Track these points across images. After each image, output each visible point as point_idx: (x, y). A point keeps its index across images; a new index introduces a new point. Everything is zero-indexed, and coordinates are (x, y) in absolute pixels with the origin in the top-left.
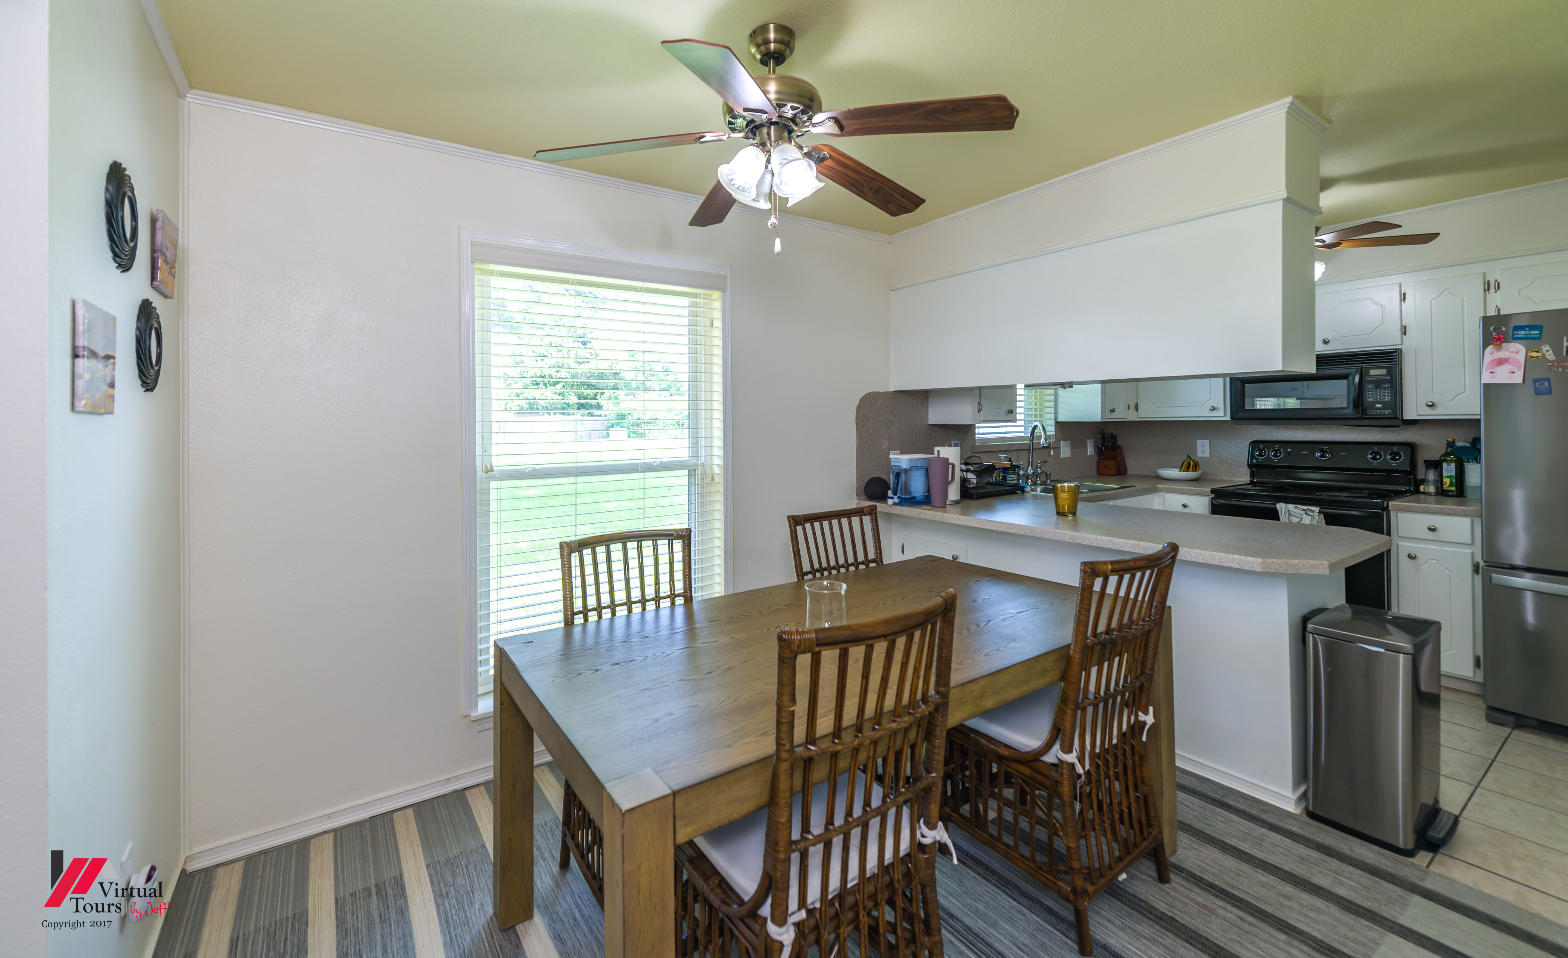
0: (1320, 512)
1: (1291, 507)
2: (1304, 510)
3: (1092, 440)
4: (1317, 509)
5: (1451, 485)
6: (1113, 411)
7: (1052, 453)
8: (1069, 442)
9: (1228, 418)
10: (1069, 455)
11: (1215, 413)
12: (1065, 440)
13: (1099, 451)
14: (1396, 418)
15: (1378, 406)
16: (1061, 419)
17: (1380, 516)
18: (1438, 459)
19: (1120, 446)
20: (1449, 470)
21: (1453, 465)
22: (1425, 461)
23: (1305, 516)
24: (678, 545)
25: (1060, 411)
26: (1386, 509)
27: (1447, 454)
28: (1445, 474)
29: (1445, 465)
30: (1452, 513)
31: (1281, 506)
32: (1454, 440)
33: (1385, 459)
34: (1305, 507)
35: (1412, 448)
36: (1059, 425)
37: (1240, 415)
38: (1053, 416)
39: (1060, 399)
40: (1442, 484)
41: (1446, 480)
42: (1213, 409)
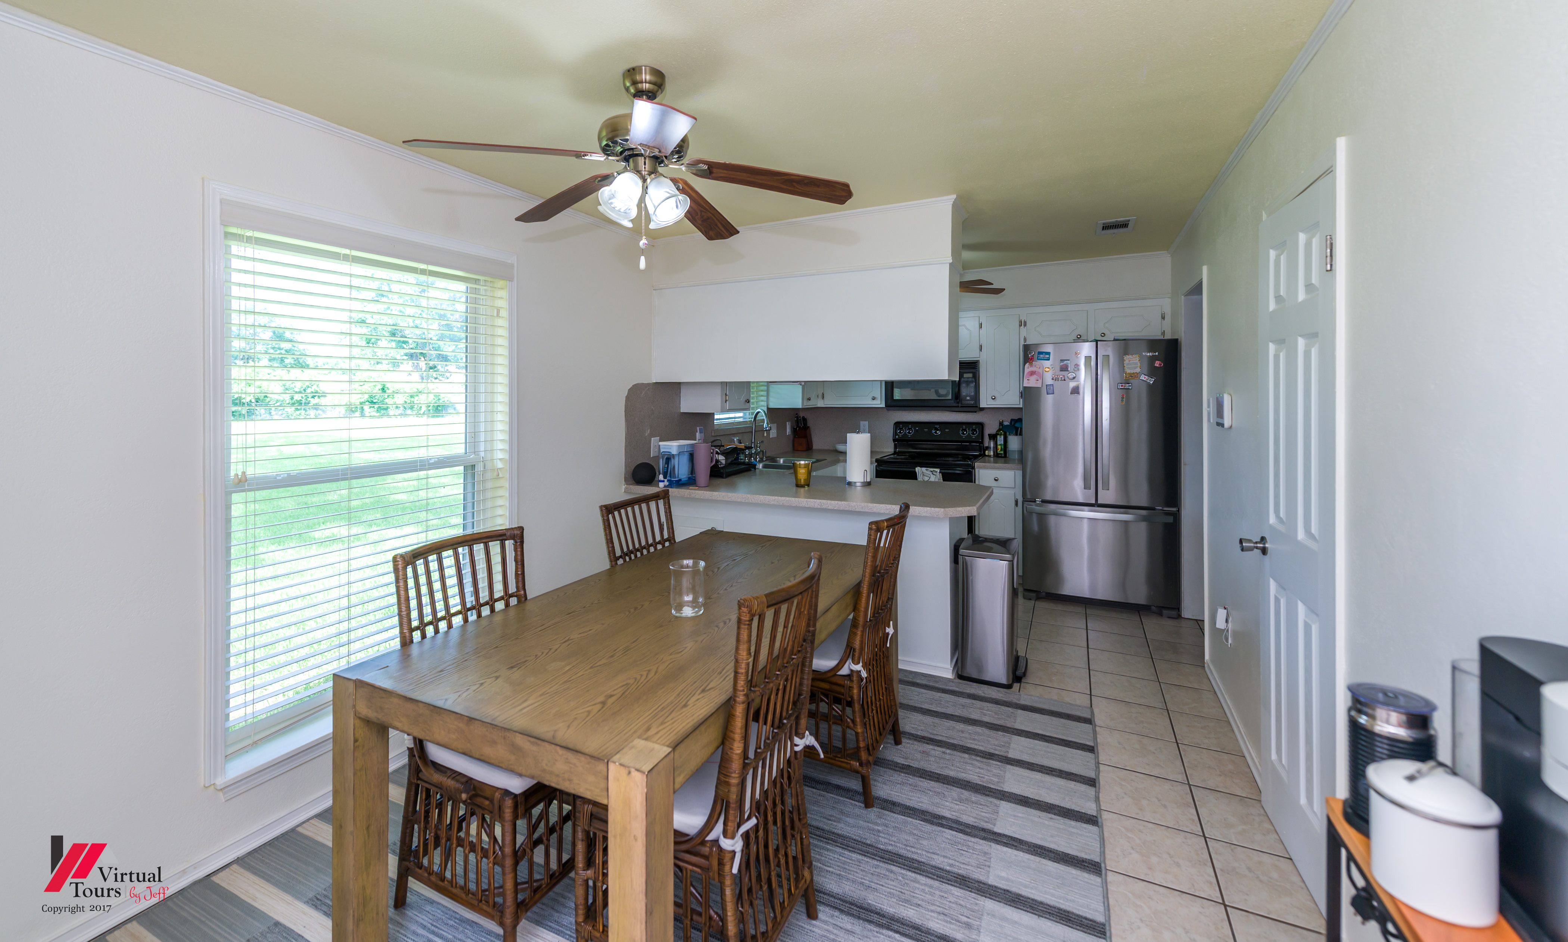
0: (940, 472)
1: (924, 469)
2: (932, 471)
3: (790, 423)
4: (938, 470)
5: (1001, 450)
6: (809, 399)
7: (765, 435)
8: (776, 425)
9: (884, 406)
10: (776, 435)
11: (875, 402)
12: (773, 423)
13: (794, 431)
14: (977, 407)
15: (968, 398)
16: (772, 406)
17: (971, 472)
18: (995, 433)
19: (809, 427)
20: (1000, 440)
21: (1002, 437)
22: (989, 435)
23: (932, 475)
24: (509, 544)
25: (771, 399)
26: (973, 468)
27: (999, 430)
28: (998, 443)
29: (998, 437)
30: (1006, 468)
31: (918, 469)
32: (1003, 421)
33: (969, 434)
34: (932, 469)
35: (981, 425)
36: (770, 411)
37: (891, 403)
38: (764, 404)
39: (771, 389)
40: (997, 450)
41: (999, 447)
42: (874, 399)
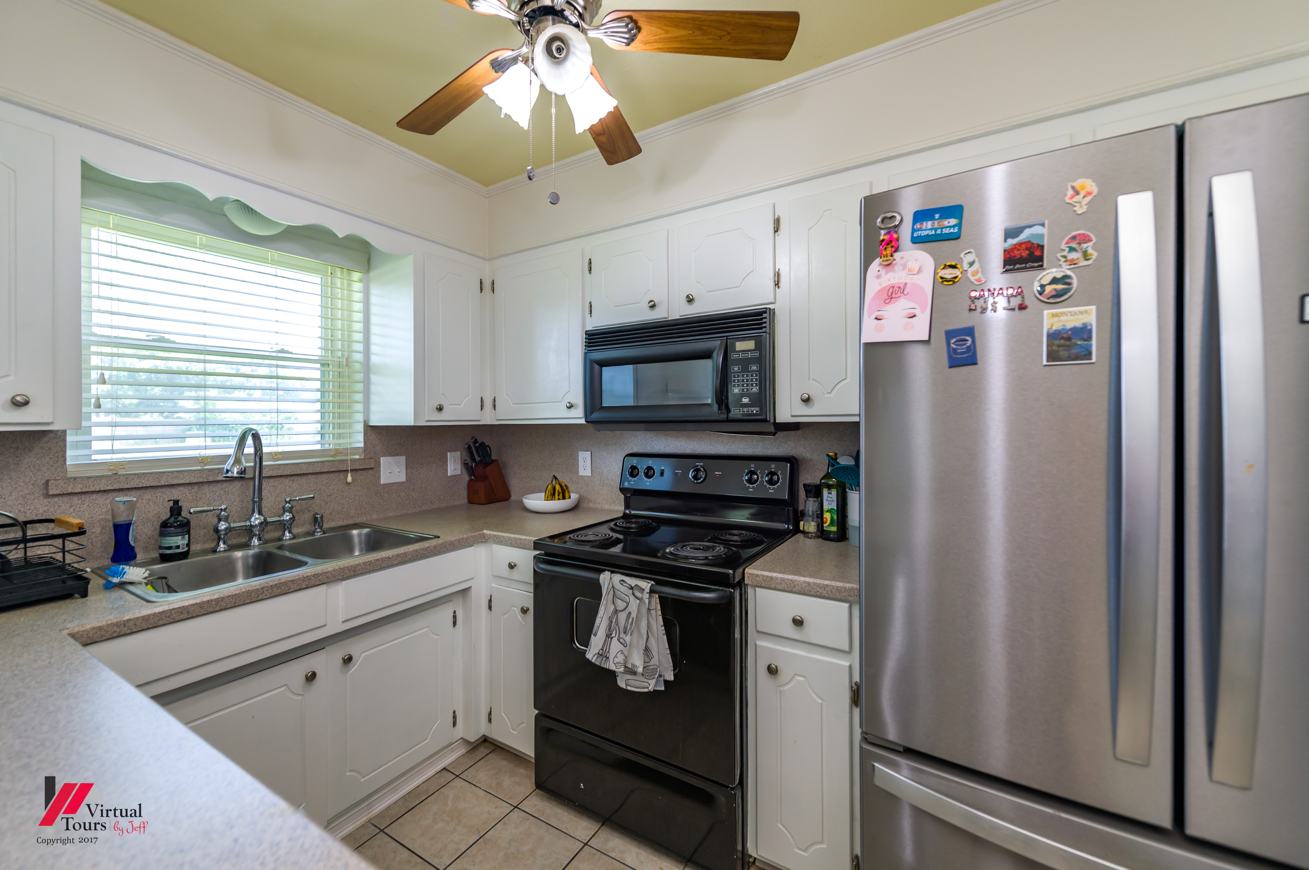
0: (652, 591)
1: (617, 578)
2: (632, 588)
3: (458, 454)
4: (646, 585)
5: (832, 522)
6: (440, 409)
7: (349, 479)
8: (403, 459)
9: (584, 421)
10: (402, 478)
11: (569, 414)
12: (391, 453)
13: (468, 470)
14: (765, 421)
15: (745, 400)
17: (731, 598)
18: (818, 482)
19: (497, 461)
20: (830, 499)
21: (834, 492)
22: (806, 485)
23: (632, 597)
25: (373, 408)
26: (741, 584)
27: (828, 476)
28: (826, 507)
29: (825, 492)
30: (824, 593)
31: (605, 578)
32: (836, 454)
33: (761, 482)
34: (632, 581)
36: (371, 430)
37: (596, 416)
38: (360, 417)
39: (373, 388)
40: (822, 523)
41: (827, 516)
42: (570, 407)
